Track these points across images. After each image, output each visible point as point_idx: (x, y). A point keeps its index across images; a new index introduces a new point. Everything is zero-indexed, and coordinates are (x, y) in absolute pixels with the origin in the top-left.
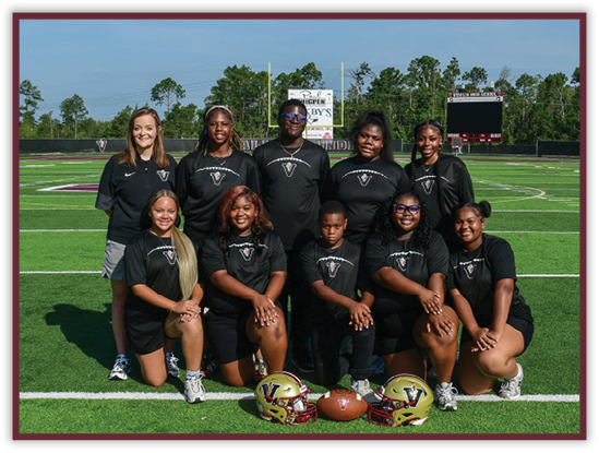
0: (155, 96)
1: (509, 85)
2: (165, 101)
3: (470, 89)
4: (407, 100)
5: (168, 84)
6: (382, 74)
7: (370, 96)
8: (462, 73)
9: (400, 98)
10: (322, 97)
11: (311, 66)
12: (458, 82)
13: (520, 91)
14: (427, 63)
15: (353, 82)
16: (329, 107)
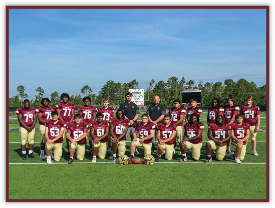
0: (83, 91)
1: (202, 86)
2: (86, 93)
3: (190, 88)
4: (167, 92)
5: (87, 87)
6: (158, 83)
7: (154, 91)
8: (186, 82)
9: (165, 91)
10: (140, 91)
11: (135, 80)
12: (185, 85)
13: (206, 88)
14: (174, 79)
15: (149, 86)
16: (143, 94)
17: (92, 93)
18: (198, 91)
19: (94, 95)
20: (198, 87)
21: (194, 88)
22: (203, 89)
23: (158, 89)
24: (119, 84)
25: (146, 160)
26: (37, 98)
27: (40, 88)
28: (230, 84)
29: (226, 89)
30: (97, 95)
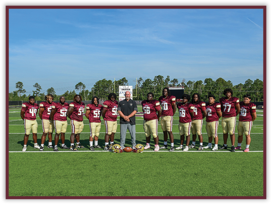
0: (77, 87)
1: (185, 84)
2: (79, 89)
3: (174, 86)
4: (153, 89)
5: (80, 84)
6: (146, 81)
7: (142, 88)
9: (151, 88)
10: (129, 88)
11: (124, 78)
12: (169, 83)
13: (188, 86)
14: (160, 77)
15: (137, 83)
16: (131, 91)
17: (86, 89)
18: (181, 89)
19: (87, 91)
20: (181, 85)
21: (179, 86)
22: (186, 86)
23: (145, 86)
24: (110, 81)
25: (136, 148)
26: (34, 93)
27: (37, 84)
28: (210, 83)
29: (206, 87)
30: (90, 91)
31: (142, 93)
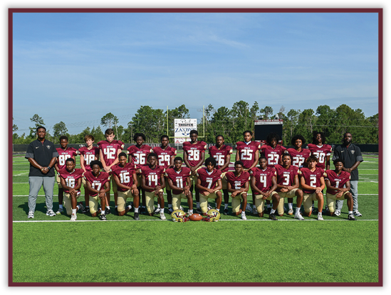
0: (103, 122)
1: (284, 115)
2: (108, 124)
3: (266, 118)
4: (232, 123)
5: (109, 116)
6: (219, 110)
7: (213, 121)
8: (260, 109)
9: (228, 122)
10: (191, 123)
11: (183, 106)
12: (258, 114)
13: (290, 118)
14: (242, 104)
15: (204, 114)
16: (195, 126)
17: (118, 125)
18: (278, 123)
19: (121, 127)
20: (277, 116)
21: (273, 118)
22: (286, 119)
23: (218, 119)
24: (159, 111)
26: (32, 131)
27: (36, 116)
28: (325, 113)
29: (320, 120)
31: (212, 131)
